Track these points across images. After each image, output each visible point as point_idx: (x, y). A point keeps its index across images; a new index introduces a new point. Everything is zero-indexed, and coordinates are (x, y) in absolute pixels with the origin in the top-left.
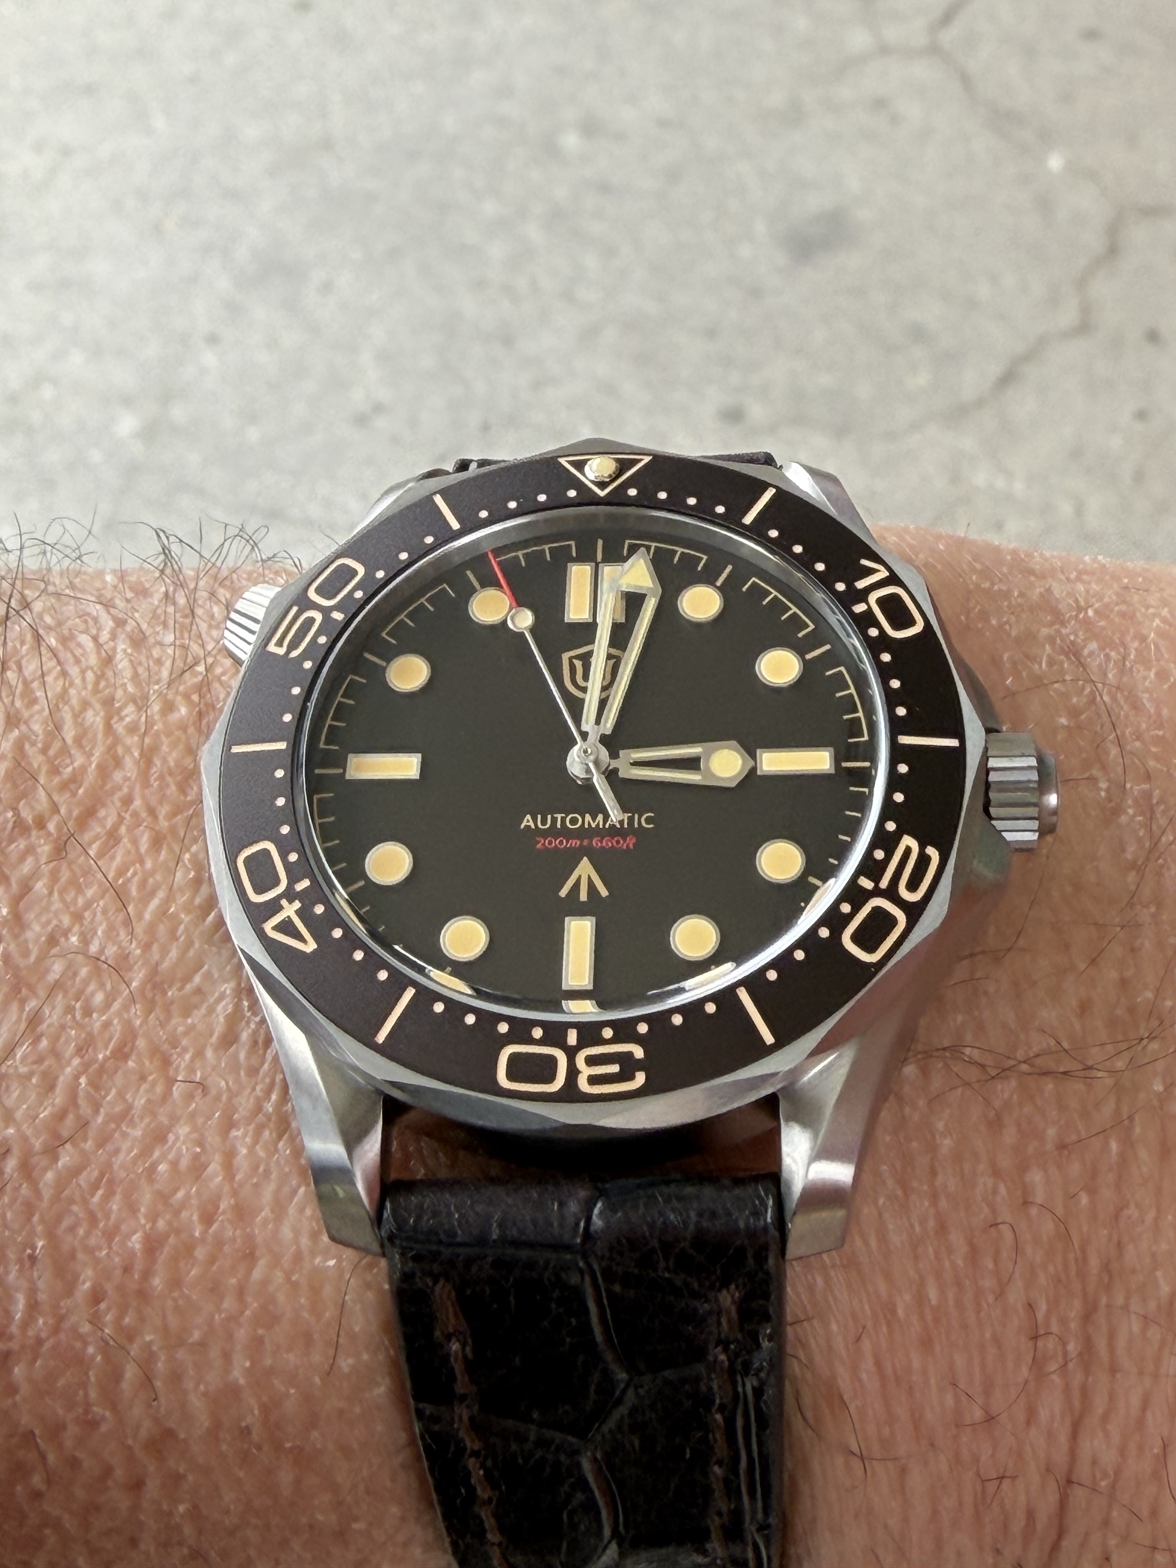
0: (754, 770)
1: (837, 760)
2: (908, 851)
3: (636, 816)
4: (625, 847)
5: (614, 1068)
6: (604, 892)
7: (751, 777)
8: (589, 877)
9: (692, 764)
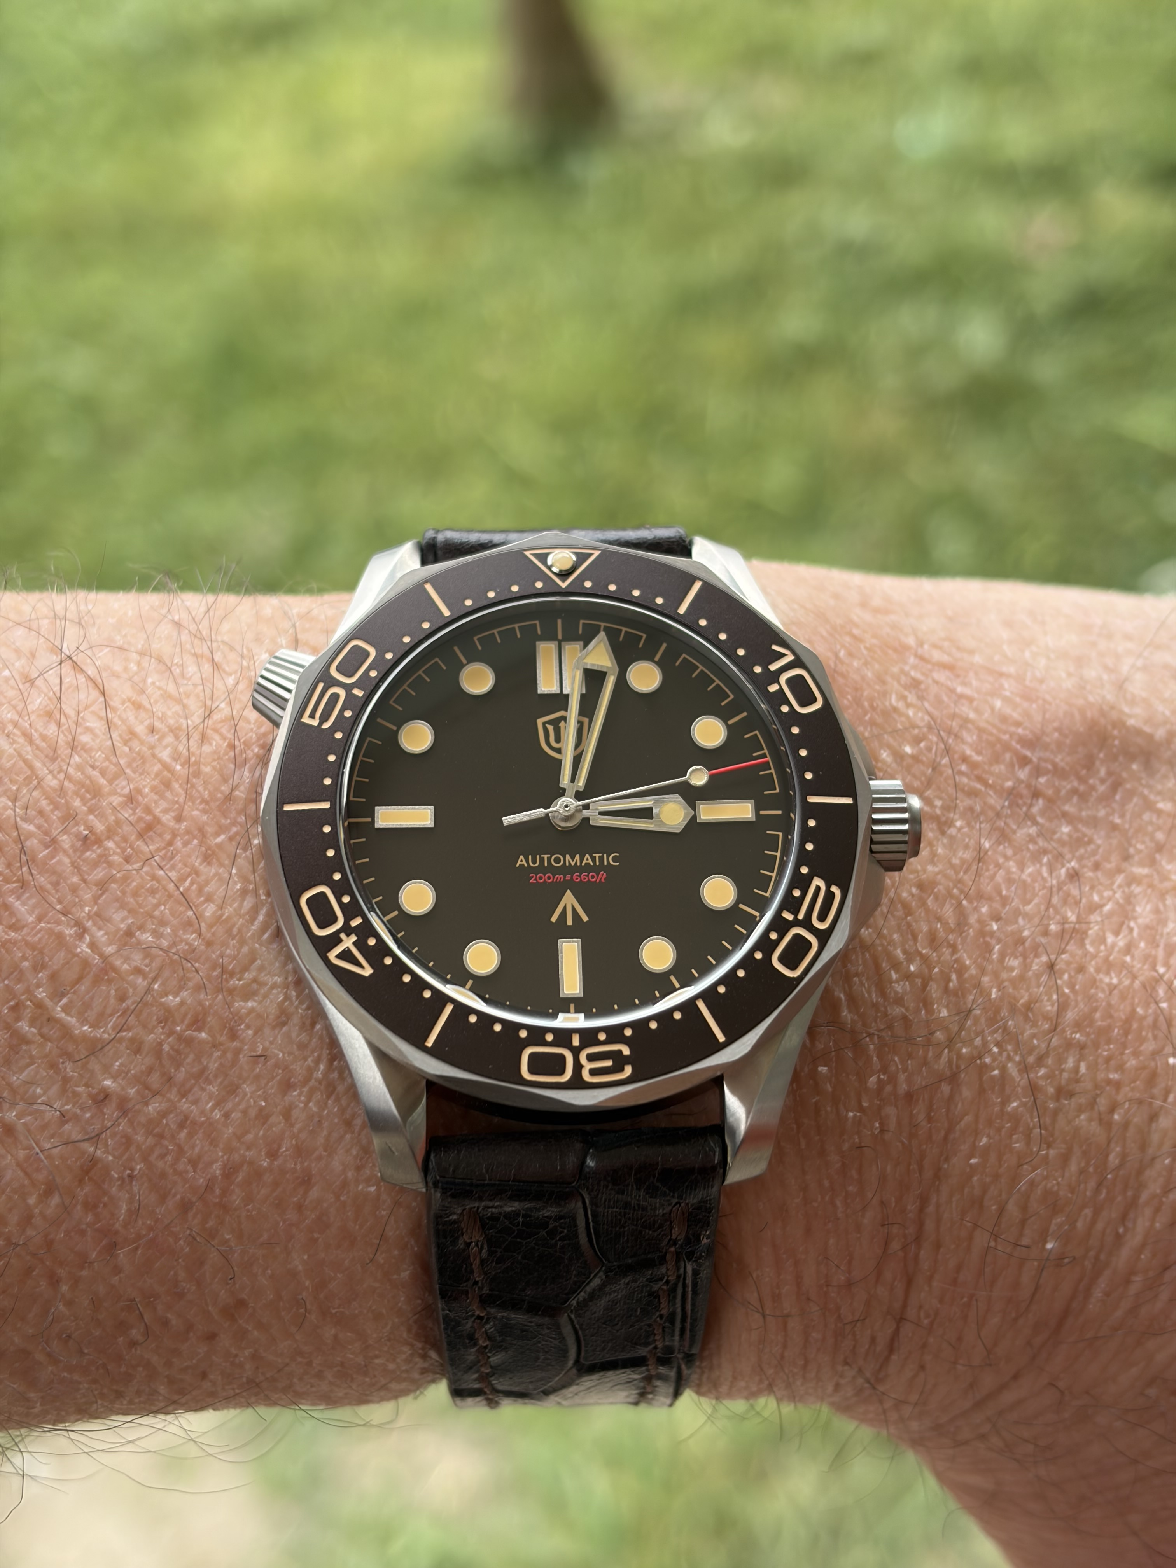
0: (694, 818)
1: (757, 809)
2: (818, 889)
3: (605, 855)
4: (598, 881)
5: (609, 1063)
6: (585, 918)
7: (693, 823)
8: (573, 907)
9: (647, 813)
